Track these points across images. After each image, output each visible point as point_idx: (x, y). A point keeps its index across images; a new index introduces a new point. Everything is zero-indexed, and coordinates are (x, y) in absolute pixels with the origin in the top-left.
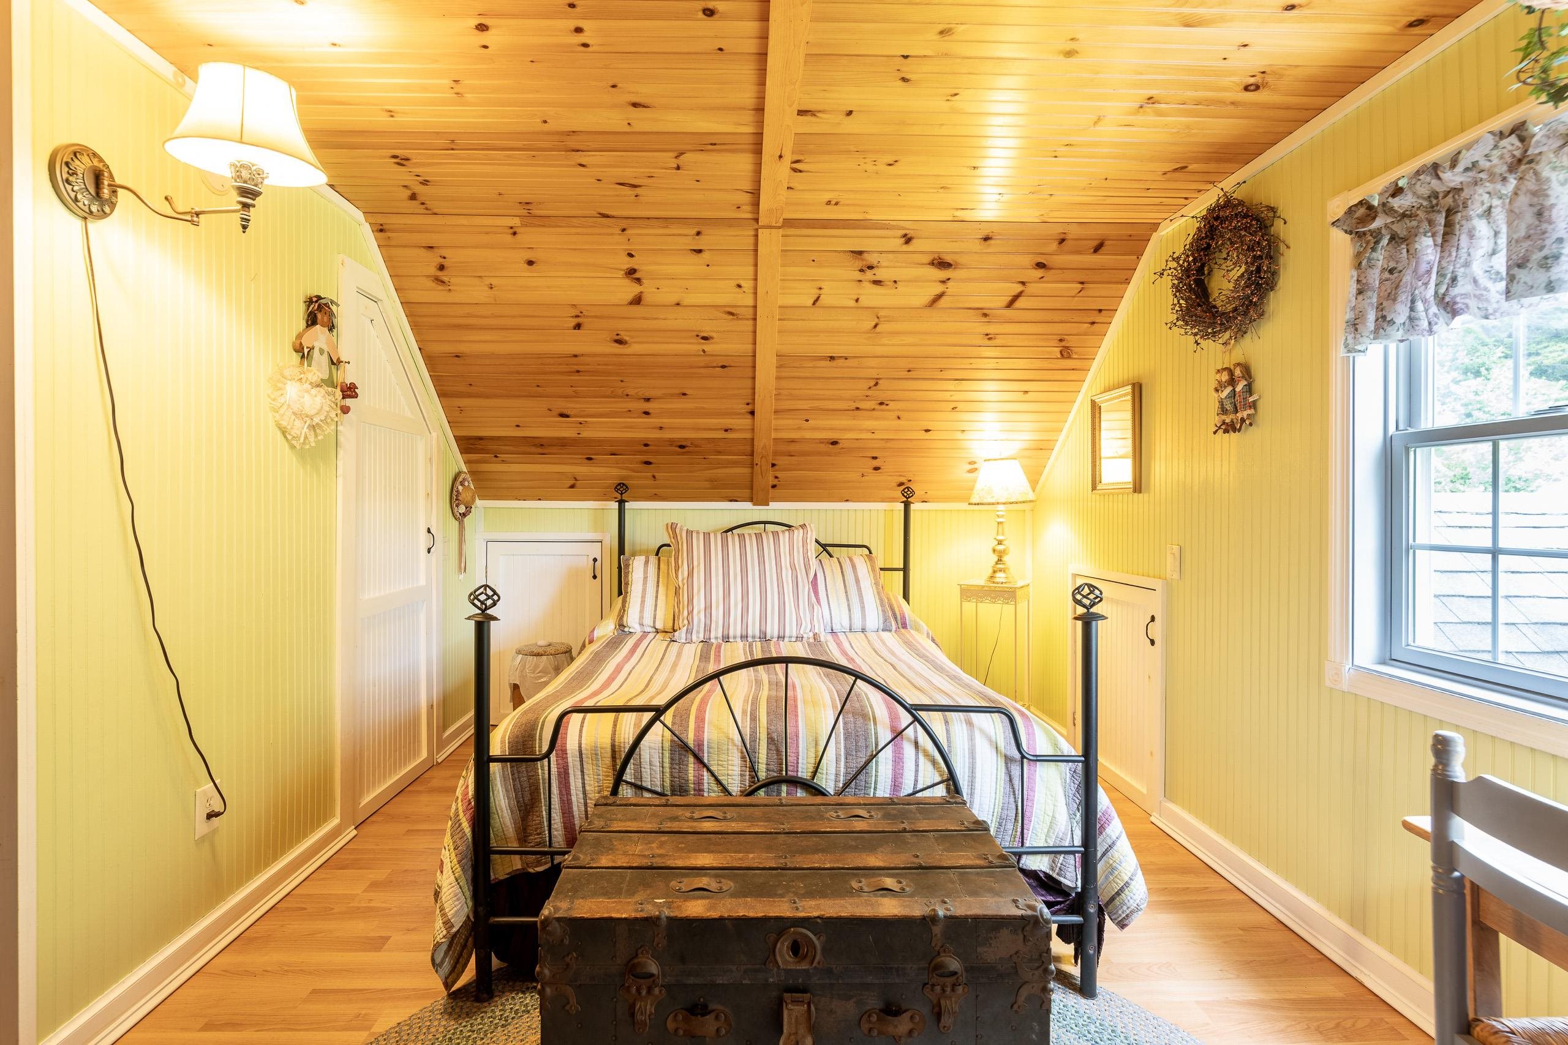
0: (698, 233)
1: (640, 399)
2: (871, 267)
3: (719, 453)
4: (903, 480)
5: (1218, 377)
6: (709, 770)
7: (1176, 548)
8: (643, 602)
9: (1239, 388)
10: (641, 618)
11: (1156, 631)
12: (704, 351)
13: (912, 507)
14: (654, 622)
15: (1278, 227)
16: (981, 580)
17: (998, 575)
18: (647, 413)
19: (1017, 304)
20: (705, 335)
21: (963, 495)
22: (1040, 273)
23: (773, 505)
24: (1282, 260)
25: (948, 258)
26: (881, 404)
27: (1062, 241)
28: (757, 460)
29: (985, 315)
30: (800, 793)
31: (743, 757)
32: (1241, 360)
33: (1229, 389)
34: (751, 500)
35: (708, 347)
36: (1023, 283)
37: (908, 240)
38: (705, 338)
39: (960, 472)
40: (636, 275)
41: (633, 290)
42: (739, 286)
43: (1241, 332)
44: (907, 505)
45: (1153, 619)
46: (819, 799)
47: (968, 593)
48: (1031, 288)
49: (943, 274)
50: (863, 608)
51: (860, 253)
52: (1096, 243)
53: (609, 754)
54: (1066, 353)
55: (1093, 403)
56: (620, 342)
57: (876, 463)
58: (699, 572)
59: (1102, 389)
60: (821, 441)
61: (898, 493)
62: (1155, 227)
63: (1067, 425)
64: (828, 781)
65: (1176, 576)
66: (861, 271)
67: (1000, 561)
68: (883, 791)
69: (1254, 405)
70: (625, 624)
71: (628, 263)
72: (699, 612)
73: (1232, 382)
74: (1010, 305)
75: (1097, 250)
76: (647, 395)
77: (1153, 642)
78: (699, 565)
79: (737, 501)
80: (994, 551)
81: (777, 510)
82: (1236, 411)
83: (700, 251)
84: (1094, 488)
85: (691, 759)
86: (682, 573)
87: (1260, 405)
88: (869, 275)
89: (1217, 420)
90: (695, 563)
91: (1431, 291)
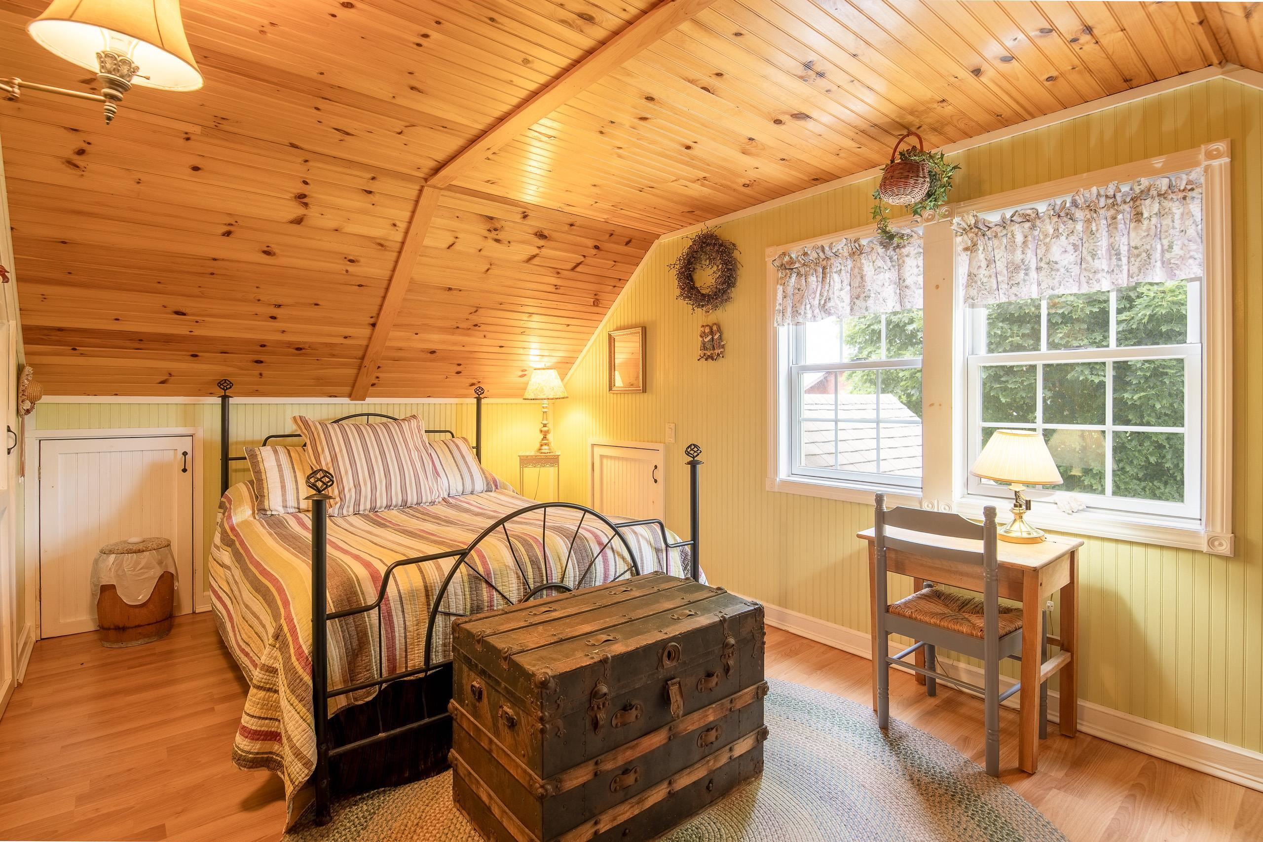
0: (373, 178)
1: (270, 305)
2: (496, 230)
3: (333, 356)
4: (475, 381)
5: (702, 329)
6: (497, 590)
7: (673, 426)
8: (283, 487)
9: (716, 337)
10: (284, 500)
11: (660, 475)
12: (347, 271)
13: (483, 401)
14: (298, 503)
15: (736, 254)
16: (531, 452)
17: (544, 447)
18: (273, 318)
19: (578, 269)
20: (351, 258)
21: (519, 392)
22: (594, 251)
23: (369, 400)
24: (738, 272)
25: (546, 233)
26: (476, 325)
27: (612, 235)
28: (366, 362)
29: (558, 273)
30: (554, 594)
31: (518, 577)
32: (715, 321)
33: (710, 337)
34: (350, 396)
35: (352, 268)
36: (584, 256)
37: (525, 217)
38: (351, 261)
39: (513, 378)
40: (305, 200)
41: (298, 211)
42: (395, 225)
43: (716, 307)
44: (479, 400)
45: (656, 467)
46: (567, 594)
47: (525, 461)
48: (589, 261)
49: (541, 242)
50: (472, 476)
51: (491, 218)
52: (627, 240)
53: (423, 594)
54: (596, 303)
55: (610, 336)
56: (267, 253)
57: (459, 369)
58: (343, 456)
59: (615, 327)
60: (423, 351)
61: (472, 390)
62: (658, 236)
63: (586, 349)
64: (570, 583)
65: (672, 440)
66: (489, 230)
67: (545, 438)
68: (599, 582)
69: (723, 347)
70: (267, 507)
71: (300, 188)
72: (350, 490)
73: (712, 332)
74: (573, 269)
75: (627, 243)
76: (279, 302)
77: (656, 481)
78: (341, 451)
79: (336, 397)
80: (541, 431)
81: (372, 403)
82: (714, 349)
83: (370, 192)
84: (610, 389)
85: (484, 585)
86: (325, 459)
87: (726, 347)
88: (493, 234)
89: (701, 353)
90: (337, 450)
91: (816, 302)
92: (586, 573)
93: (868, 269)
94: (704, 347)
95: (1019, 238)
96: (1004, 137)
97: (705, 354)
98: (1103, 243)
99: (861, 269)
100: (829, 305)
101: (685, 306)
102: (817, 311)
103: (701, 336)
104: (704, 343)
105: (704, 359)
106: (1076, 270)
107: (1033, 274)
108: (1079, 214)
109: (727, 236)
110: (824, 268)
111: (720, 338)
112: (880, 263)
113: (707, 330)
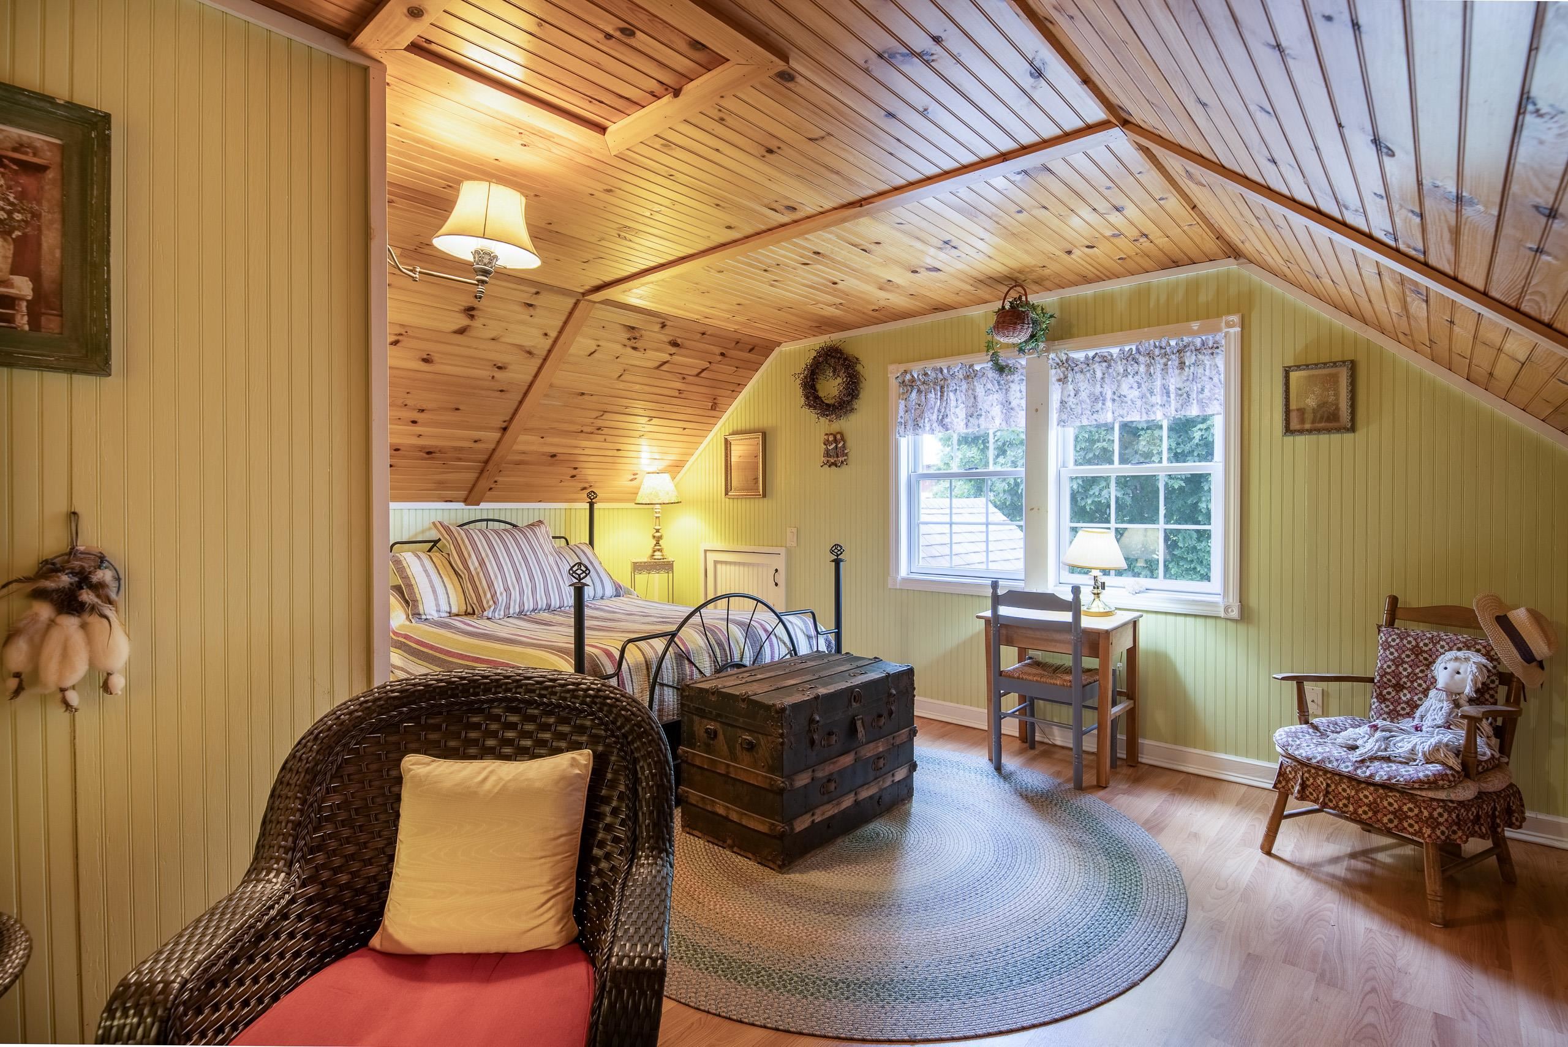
0: (537, 293)
1: (414, 409)
2: (635, 338)
3: (460, 459)
4: (587, 485)
5: (826, 437)
7: (794, 530)
8: (434, 592)
9: (840, 445)
10: (437, 605)
12: (493, 377)
13: (596, 506)
14: (450, 607)
15: (859, 367)
16: (644, 558)
17: (656, 553)
18: (414, 422)
19: (702, 375)
20: (500, 365)
21: (631, 496)
22: (719, 358)
23: (483, 505)
24: (861, 385)
25: (679, 341)
26: (599, 429)
27: (738, 342)
28: (490, 466)
29: (684, 378)
32: (838, 430)
33: (834, 445)
34: (466, 501)
35: (499, 375)
36: (710, 363)
37: (663, 326)
38: (500, 368)
39: (622, 482)
40: (472, 313)
41: (463, 321)
42: (546, 334)
43: (839, 417)
44: (591, 505)
45: (777, 571)
47: (638, 567)
48: (714, 367)
49: (673, 350)
50: (602, 581)
51: (633, 328)
52: (751, 347)
54: (714, 408)
55: (726, 440)
56: (425, 360)
57: (574, 472)
58: (490, 561)
59: (731, 431)
60: (544, 454)
61: (584, 494)
62: (779, 344)
63: (698, 452)
65: (794, 544)
66: (629, 339)
67: (658, 543)
68: (768, 660)
69: (846, 455)
70: (421, 612)
71: (471, 301)
72: (501, 594)
73: (835, 441)
74: (698, 375)
75: (751, 350)
76: (424, 407)
77: (776, 584)
78: (487, 555)
79: (451, 501)
80: (654, 537)
81: (487, 508)
82: (838, 457)
83: (531, 305)
84: (726, 494)
86: (473, 564)
87: (849, 454)
88: (632, 343)
89: (825, 460)
90: (484, 555)
91: (934, 417)
92: (759, 654)
93: (980, 391)
94: (827, 454)
95: (1099, 375)
96: (1088, 291)
97: (828, 461)
98: (1158, 383)
99: (973, 390)
100: (946, 420)
101: (810, 415)
102: (935, 425)
103: (825, 444)
104: (827, 451)
105: (827, 466)
106: (1139, 403)
107: (1109, 403)
108: (1141, 359)
109: (851, 350)
110: (942, 388)
111: (844, 446)
112: (989, 386)
113: (831, 438)
